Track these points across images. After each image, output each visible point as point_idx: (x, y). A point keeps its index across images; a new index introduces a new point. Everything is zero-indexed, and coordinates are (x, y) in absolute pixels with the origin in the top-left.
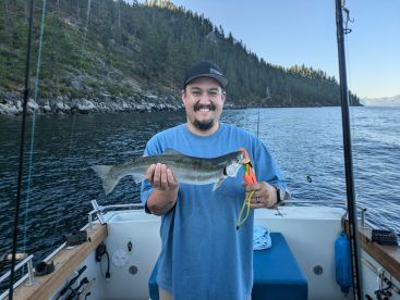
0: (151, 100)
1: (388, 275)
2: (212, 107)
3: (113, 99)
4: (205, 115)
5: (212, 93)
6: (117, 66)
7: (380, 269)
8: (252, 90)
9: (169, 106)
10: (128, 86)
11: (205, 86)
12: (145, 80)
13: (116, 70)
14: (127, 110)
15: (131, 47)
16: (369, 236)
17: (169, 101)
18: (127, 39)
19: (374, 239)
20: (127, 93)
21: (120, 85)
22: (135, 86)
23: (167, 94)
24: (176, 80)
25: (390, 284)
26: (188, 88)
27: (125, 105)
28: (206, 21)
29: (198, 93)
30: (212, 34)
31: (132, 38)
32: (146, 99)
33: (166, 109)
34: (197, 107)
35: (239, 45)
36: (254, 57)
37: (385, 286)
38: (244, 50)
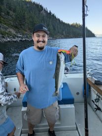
0: (20, 37)
1: (99, 94)
2: (44, 42)
3: (3, 37)
4: (41, 44)
5: (44, 36)
6: (5, 24)
7: (96, 92)
8: (58, 32)
9: (27, 39)
10: (10, 32)
11: (41, 34)
12: (17, 29)
13: (5, 26)
14: (9, 41)
15: (11, 16)
16: (94, 83)
17: (27, 37)
18: (9, 13)
19: (95, 83)
20: (9, 34)
21: (7, 31)
22: (13, 32)
23: (26, 34)
24: (29, 29)
25: (99, 97)
26: (35, 34)
27: (9, 39)
28: (41, 6)
29: (39, 36)
30: (43, 11)
31: (11, 13)
32: (17, 37)
33: (26, 40)
34: (38, 42)
35: (53, 15)
36: (59, 20)
37: (98, 97)
38: (55, 17)
